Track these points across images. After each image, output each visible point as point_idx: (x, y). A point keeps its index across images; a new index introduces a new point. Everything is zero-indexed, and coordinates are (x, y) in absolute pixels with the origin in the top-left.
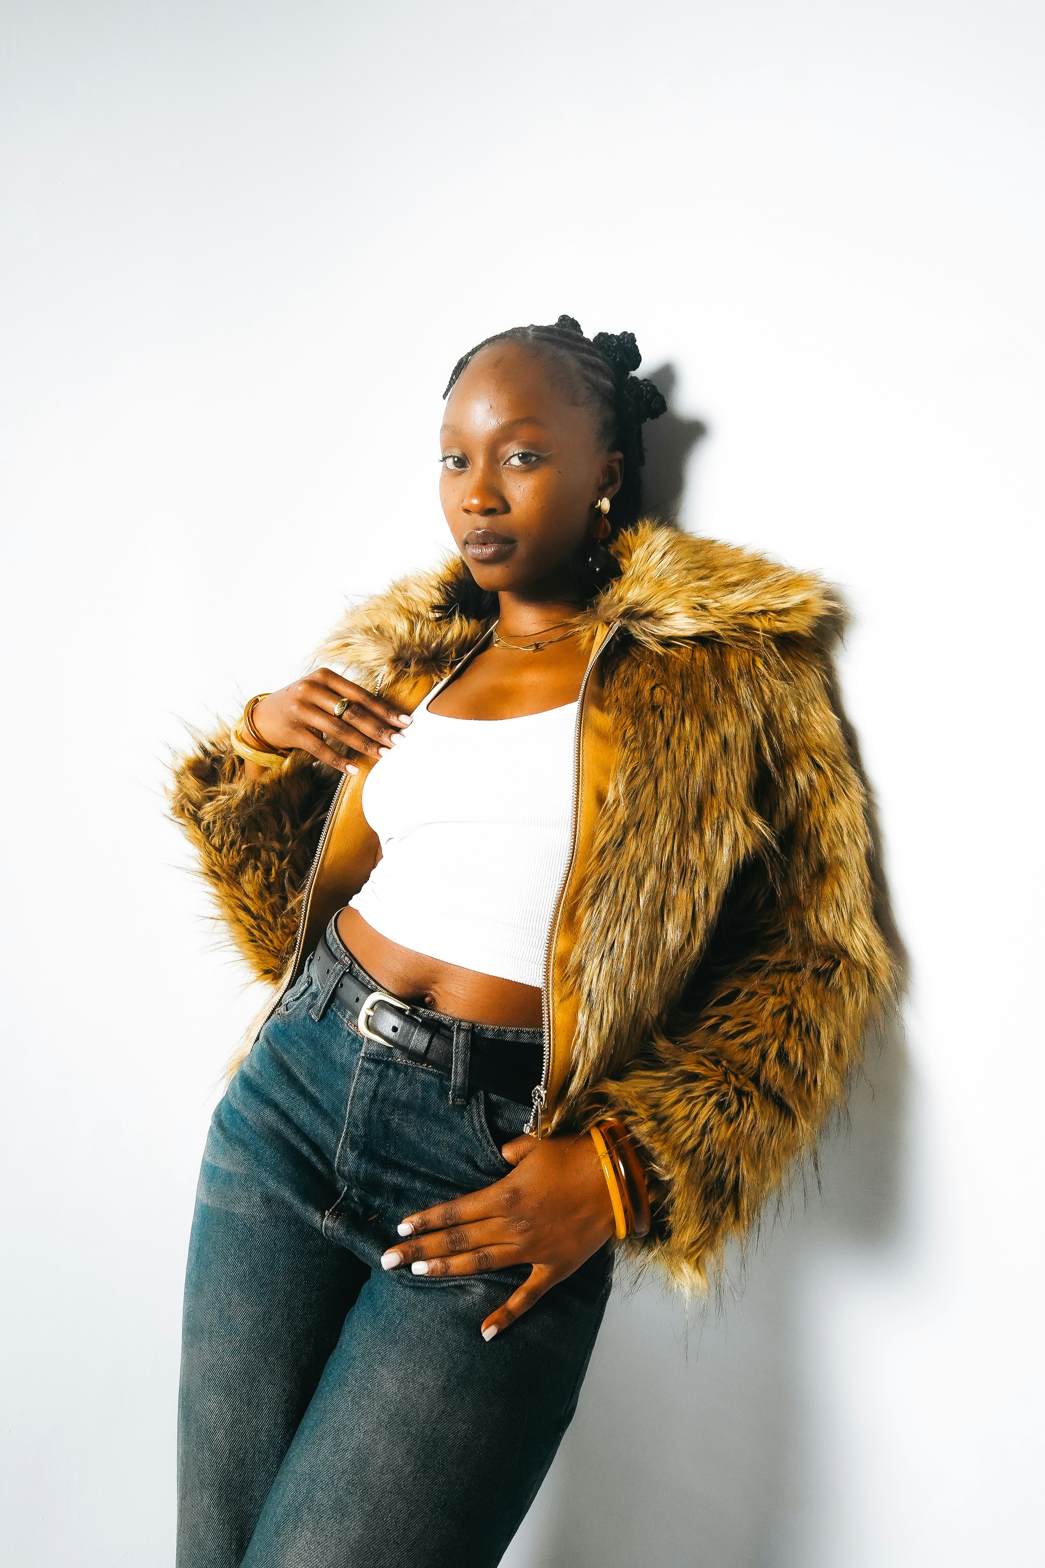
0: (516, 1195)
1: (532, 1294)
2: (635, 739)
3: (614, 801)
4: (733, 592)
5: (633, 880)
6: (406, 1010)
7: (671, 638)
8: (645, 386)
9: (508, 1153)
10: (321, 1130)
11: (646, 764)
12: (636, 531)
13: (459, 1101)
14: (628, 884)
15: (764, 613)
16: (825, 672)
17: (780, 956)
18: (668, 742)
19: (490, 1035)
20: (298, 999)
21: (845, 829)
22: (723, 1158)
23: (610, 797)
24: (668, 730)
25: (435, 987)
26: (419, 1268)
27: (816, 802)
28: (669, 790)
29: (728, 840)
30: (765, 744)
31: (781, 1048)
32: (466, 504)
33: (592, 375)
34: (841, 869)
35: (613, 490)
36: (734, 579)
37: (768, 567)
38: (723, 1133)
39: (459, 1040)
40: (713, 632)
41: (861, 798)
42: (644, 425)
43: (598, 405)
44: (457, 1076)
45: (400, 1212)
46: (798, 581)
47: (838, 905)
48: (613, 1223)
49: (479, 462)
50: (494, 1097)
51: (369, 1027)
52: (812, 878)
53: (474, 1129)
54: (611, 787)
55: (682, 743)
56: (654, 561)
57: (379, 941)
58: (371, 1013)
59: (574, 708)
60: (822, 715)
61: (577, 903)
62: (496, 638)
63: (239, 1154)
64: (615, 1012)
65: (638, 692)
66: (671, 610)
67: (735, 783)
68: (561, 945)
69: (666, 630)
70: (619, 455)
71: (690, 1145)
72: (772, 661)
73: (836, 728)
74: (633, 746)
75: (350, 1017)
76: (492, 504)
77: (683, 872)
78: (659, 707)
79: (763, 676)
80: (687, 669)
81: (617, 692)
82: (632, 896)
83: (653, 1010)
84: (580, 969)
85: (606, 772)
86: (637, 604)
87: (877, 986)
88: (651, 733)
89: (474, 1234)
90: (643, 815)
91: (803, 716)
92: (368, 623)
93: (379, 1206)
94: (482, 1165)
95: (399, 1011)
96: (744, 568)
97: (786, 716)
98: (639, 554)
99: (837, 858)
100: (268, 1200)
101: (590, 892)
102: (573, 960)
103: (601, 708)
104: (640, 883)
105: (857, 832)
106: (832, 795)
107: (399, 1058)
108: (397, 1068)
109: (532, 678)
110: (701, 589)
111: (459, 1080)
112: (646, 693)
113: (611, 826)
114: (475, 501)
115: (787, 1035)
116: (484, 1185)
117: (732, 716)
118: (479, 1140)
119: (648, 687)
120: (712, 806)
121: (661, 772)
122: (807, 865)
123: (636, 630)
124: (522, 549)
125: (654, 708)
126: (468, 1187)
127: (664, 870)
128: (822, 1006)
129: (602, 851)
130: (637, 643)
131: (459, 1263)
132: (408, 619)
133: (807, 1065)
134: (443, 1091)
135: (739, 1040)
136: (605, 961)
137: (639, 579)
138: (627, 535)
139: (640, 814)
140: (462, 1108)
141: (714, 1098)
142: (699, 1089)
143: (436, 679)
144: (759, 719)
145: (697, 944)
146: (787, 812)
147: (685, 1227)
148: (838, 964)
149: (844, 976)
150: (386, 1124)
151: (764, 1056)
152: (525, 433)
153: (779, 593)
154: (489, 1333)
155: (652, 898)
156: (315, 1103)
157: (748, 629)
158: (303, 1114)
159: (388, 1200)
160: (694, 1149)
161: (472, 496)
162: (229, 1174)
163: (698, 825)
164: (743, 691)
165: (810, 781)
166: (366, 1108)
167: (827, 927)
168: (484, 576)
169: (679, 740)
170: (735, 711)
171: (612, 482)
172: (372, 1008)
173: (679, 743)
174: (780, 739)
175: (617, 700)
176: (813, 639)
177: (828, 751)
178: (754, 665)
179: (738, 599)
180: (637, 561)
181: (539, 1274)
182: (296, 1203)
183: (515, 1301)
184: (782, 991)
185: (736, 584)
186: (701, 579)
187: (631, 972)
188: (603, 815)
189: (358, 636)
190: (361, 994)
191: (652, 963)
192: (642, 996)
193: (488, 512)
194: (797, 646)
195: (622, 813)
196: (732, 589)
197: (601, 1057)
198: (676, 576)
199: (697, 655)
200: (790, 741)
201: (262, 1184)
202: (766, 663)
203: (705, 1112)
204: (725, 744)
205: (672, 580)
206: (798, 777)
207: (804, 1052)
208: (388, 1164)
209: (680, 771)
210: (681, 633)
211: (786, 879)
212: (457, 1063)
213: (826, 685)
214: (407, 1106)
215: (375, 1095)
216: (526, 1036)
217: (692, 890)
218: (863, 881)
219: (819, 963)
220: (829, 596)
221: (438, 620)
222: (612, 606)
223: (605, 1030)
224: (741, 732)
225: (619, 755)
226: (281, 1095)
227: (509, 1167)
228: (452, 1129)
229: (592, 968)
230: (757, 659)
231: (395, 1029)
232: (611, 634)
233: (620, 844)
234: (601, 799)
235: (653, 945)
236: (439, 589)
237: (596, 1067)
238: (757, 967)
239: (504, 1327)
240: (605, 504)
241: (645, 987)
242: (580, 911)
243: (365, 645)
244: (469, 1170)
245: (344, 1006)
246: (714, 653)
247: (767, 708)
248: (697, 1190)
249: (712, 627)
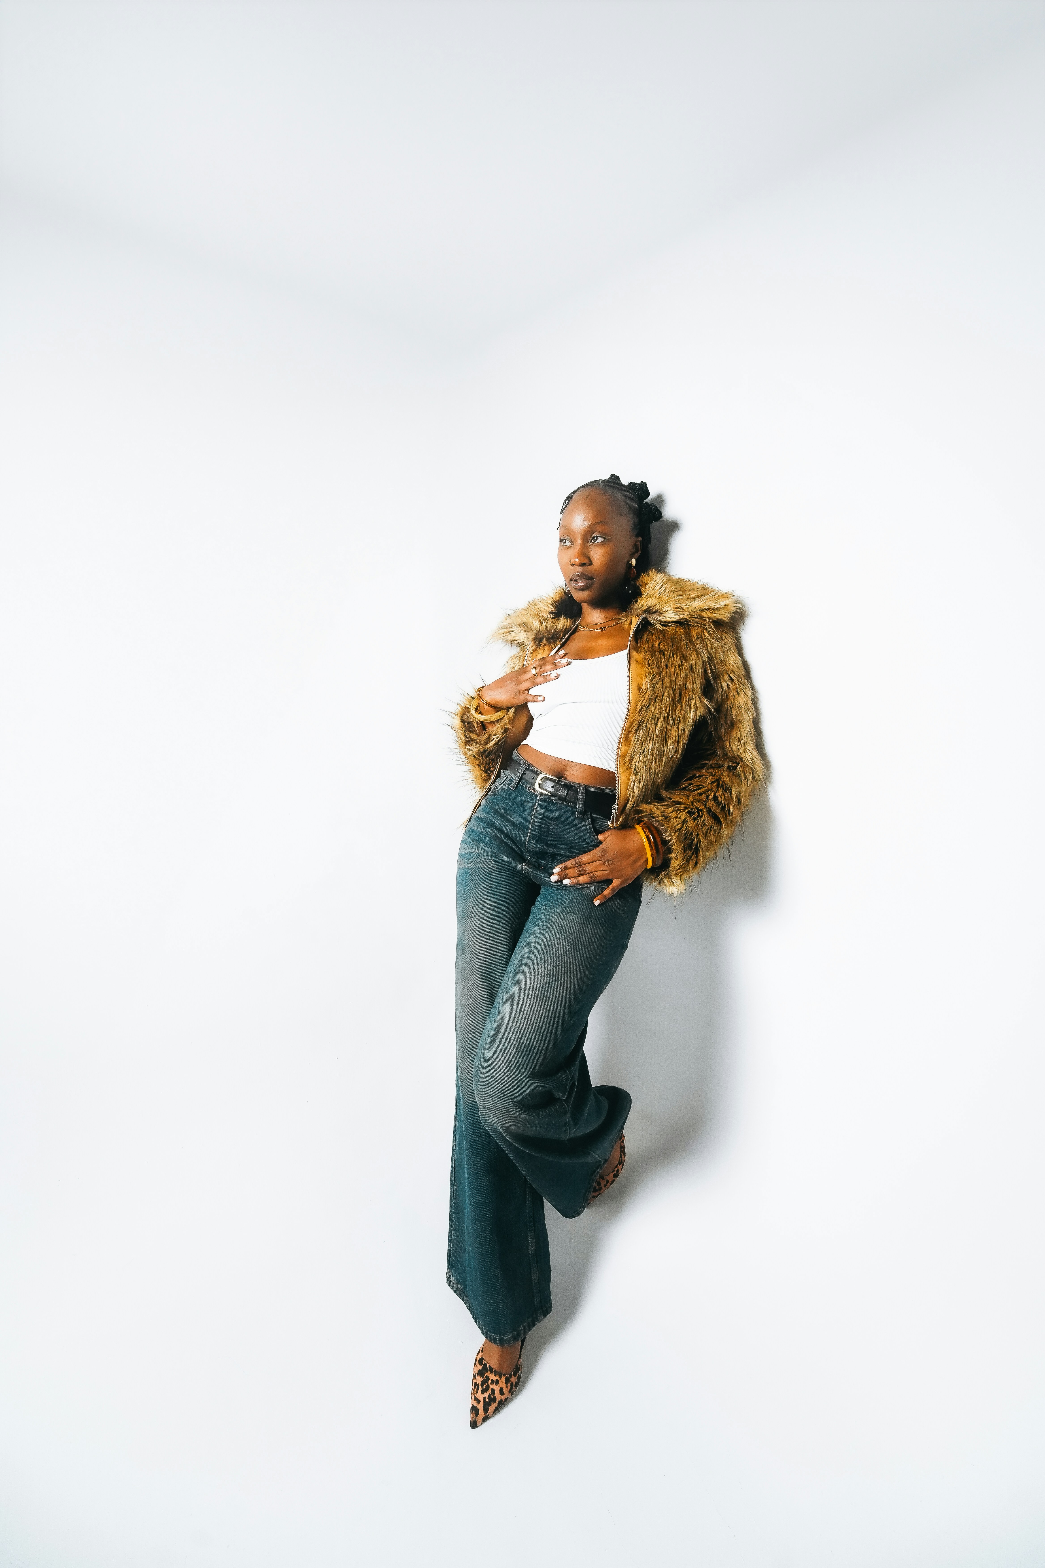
0: (605, 851)
1: (613, 889)
2: (653, 664)
3: (645, 689)
4: (694, 601)
5: (653, 722)
6: (556, 780)
7: (666, 622)
8: (652, 506)
9: (601, 837)
10: (517, 834)
11: (659, 674)
12: (648, 575)
13: (580, 816)
14: (651, 724)
15: (708, 610)
16: (735, 638)
17: (713, 762)
18: (667, 666)
19: (592, 790)
20: (501, 784)
21: (743, 708)
22: (692, 834)
23: (644, 687)
24: (667, 660)
25: (567, 773)
26: (566, 882)
27: (730, 695)
28: (668, 685)
29: (693, 707)
30: (709, 669)
31: (715, 795)
32: (572, 561)
33: (628, 502)
34: (741, 724)
35: (637, 555)
36: (694, 595)
37: (709, 590)
38: (691, 824)
39: (580, 791)
40: (686, 619)
41: (751, 694)
42: (651, 525)
43: (631, 515)
44: (580, 805)
45: (553, 865)
46: (724, 596)
47: (739, 739)
48: (647, 860)
49: (579, 542)
50: (594, 815)
51: (540, 787)
52: (728, 729)
53: (586, 828)
54: (644, 683)
55: (673, 666)
56: (658, 588)
57: (540, 755)
58: (541, 782)
59: (626, 652)
60: (734, 657)
61: (630, 731)
62: (580, 626)
63: (482, 845)
64: (645, 777)
65: (653, 645)
66: (666, 609)
67: (696, 684)
68: (623, 749)
69: (664, 619)
70: (640, 539)
71: (678, 827)
72: (712, 631)
73: (740, 663)
74: (652, 666)
75: (530, 786)
76: (585, 561)
77: (674, 720)
78: (662, 651)
79: (708, 639)
80: (674, 636)
81: (643, 645)
82: (653, 729)
83: (660, 780)
84: (631, 759)
85: (642, 677)
86: (651, 606)
87: (756, 777)
88: (660, 662)
89: (589, 868)
90: (658, 694)
91: (726, 657)
92: (520, 621)
93: (544, 864)
94: (590, 843)
95: (553, 781)
96: (699, 591)
97: (717, 656)
98: (650, 586)
99: (739, 720)
100: (496, 862)
101: (635, 727)
102: (628, 756)
103: (638, 652)
104: (656, 724)
105: (749, 709)
106: (738, 693)
107: (553, 799)
108: (553, 804)
109: (602, 642)
110: (679, 600)
111: (581, 807)
112: (657, 645)
113: (644, 699)
114: (577, 560)
115: (717, 790)
116: (590, 850)
117: (694, 656)
118: (589, 833)
119: (658, 642)
120: (686, 693)
121: (665, 678)
122: (726, 722)
123: (651, 618)
124: (597, 582)
125: (661, 651)
126: (584, 852)
127: (666, 717)
128: (732, 780)
129: (641, 709)
130: (650, 624)
131: (582, 879)
132: (538, 619)
133: (726, 803)
134: (573, 813)
135: (696, 792)
136: (641, 756)
137: (650, 596)
138: (644, 576)
139: (656, 694)
140: (581, 819)
141: (688, 810)
142: (680, 807)
143: (553, 646)
144: (706, 658)
145: (679, 753)
146: (717, 700)
147: (677, 859)
148: (738, 764)
149: (741, 769)
150: (548, 828)
151: (708, 797)
152: (600, 528)
153: (715, 601)
154: (597, 903)
155: (661, 731)
156: (514, 825)
157: (702, 618)
158: (509, 829)
159: (548, 861)
160: (680, 829)
161: (575, 558)
162: (478, 854)
163: (680, 701)
164: (699, 645)
165: (728, 685)
166: (540, 821)
167: (735, 749)
168: (578, 596)
169: (672, 664)
170: (695, 654)
171: (637, 551)
172: (541, 780)
173: (671, 666)
174: (715, 667)
175: (644, 648)
176: (730, 623)
177: (736, 672)
178: (704, 634)
179: (697, 604)
180: (649, 589)
181: (616, 883)
182: (511, 861)
183: (607, 892)
184: (715, 774)
185: (696, 597)
186: (679, 596)
187: (652, 761)
188: (641, 694)
189: (515, 627)
190: (535, 776)
191: (661, 759)
192: (657, 773)
193: (583, 565)
194: (723, 626)
195: (649, 694)
196: (693, 600)
197: (639, 795)
198: (668, 594)
199: (678, 629)
200: (719, 668)
201: (494, 855)
202: (709, 632)
203: (684, 815)
204: (691, 668)
205: (666, 597)
206: (723, 684)
207: (725, 798)
208: (549, 845)
209: (673, 678)
210: (671, 620)
211: (716, 729)
212: (579, 800)
213: (736, 644)
214: (558, 820)
215: (544, 815)
216: (607, 791)
217: (678, 728)
218: (751, 731)
219: (730, 764)
220: (737, 602)
221: (553, 618)
222: (638, 609)
223: (642, 784)
224: (698, 663)
225: (647, 670)
226: (498, 823)
227: (601, 843)
228: (577, 828)
229: (636, 758)
230: (705, 631)
231: (552, 787)
232: (640, 620)
233: (648, 707)
234: (639, 688)
235: (661, 753)
236: (552, 604)
237: (637, 800)
238: (703, 766)
239: (602, 902)
240: (633, 562)
241: (658, 769)
242: (631, 735)
243: (519, 631)
244: (584, 844)
245: (526, 782)
246: (685, 629)
247: (709, 653)
248: (681, 845)
249: (685, 617)
